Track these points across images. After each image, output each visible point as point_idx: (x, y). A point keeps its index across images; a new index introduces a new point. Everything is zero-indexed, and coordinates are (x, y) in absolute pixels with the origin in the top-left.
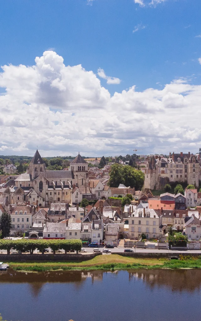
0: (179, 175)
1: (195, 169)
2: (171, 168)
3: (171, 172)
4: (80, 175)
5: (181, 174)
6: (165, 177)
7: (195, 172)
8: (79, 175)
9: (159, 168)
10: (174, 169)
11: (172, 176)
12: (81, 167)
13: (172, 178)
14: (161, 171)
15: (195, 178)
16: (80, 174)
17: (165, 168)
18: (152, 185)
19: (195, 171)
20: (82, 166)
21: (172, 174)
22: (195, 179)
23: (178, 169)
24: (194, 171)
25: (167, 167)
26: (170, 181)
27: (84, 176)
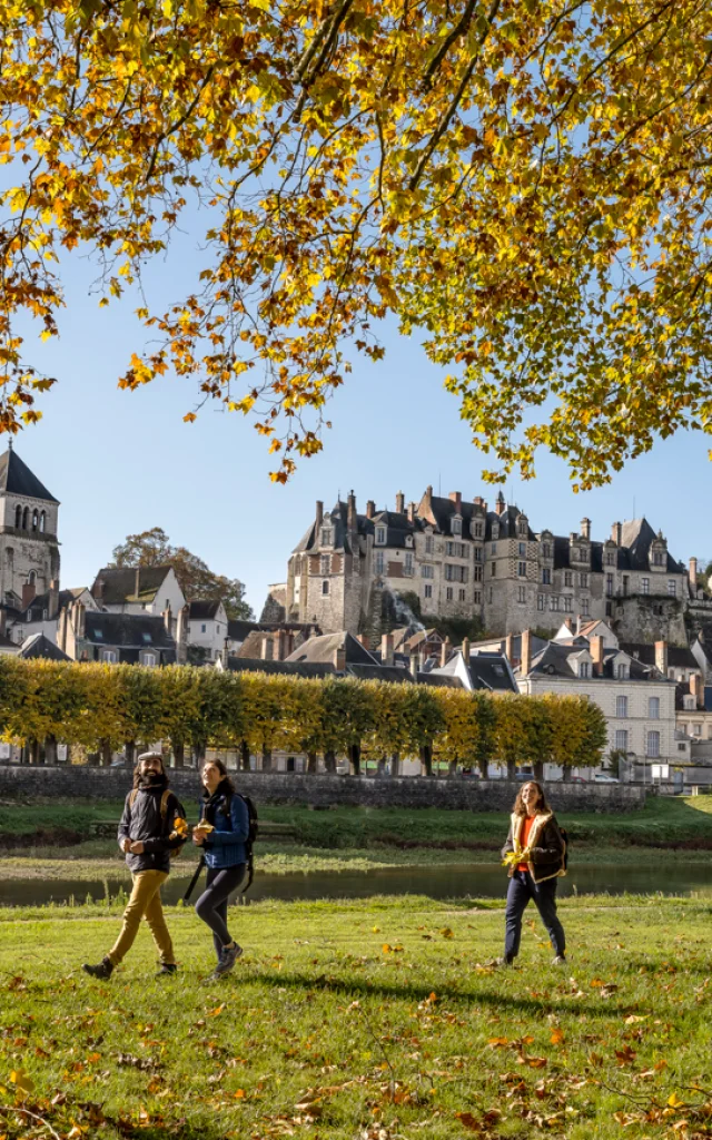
0: (456, 586)
1: (525, 564)
2: (428, 556)
3: (427, 573)
4: (24, 549)
5: (463, 586)
6: (404, 592)
7: (524, 578)
8: (20, 549)
9: (375, 551)
10: (440, 559)
11: (428, 590)
12: (27, 509)
13: (428, 600)
14: (385, 562)
15: (524, 602)
16: (22, 544)
17: (403, 553)
18: (349, 625)
19: (524, 575)
20: (31, 509)
21: (428, 581)
22: (523, 606)
23: (452, 560)
24: (522, 571)
25: (414, 548)
26: (423, 613)
27: (40, 562)
